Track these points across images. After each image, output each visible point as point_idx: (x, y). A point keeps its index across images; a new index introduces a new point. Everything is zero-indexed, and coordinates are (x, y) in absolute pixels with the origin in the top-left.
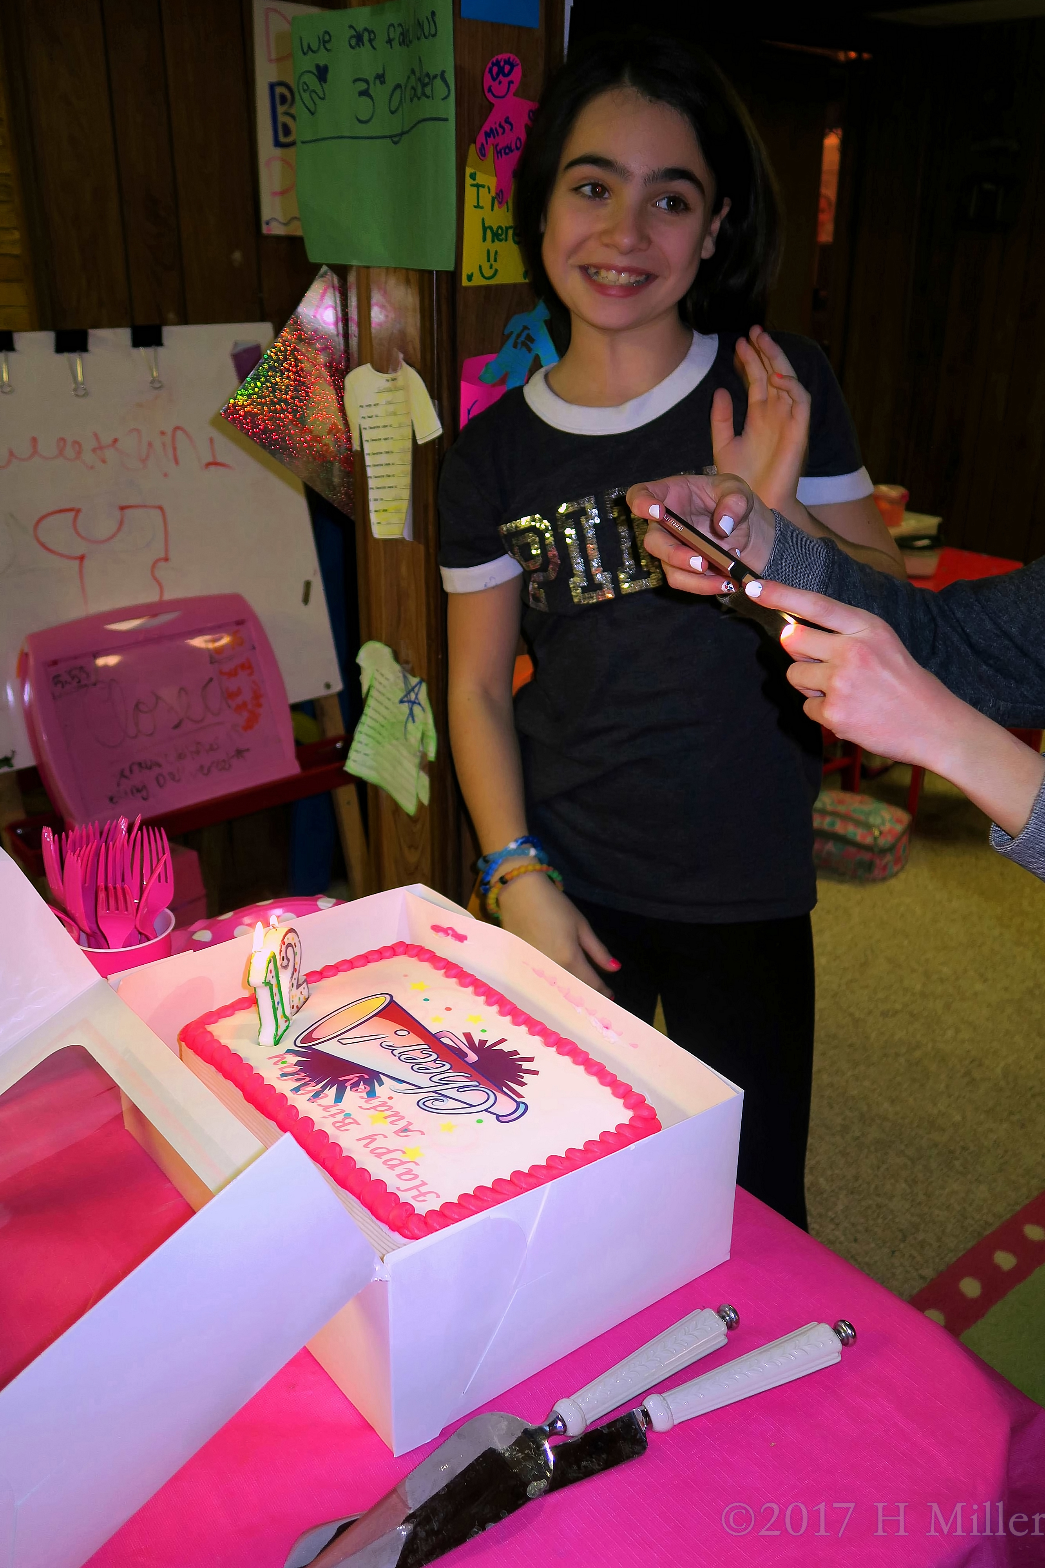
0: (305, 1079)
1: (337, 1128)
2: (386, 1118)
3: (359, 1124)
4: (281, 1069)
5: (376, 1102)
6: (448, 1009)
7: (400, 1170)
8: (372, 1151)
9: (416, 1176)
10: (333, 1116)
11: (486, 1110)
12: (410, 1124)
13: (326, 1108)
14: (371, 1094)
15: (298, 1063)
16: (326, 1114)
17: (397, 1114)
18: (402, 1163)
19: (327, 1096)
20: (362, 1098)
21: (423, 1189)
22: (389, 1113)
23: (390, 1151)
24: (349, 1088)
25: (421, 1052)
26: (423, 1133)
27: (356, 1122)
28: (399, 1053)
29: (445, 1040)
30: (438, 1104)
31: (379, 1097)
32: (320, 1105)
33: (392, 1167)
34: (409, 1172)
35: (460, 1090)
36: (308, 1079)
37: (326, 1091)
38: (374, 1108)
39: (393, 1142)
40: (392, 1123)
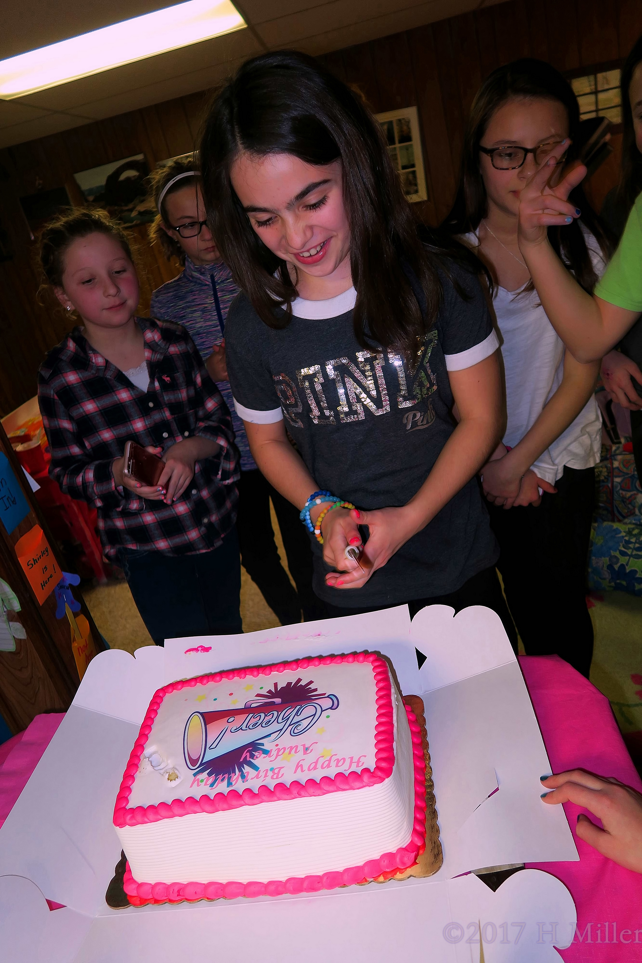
0: (225, 777)
1: (277, 778)
2: (290, 753)
3: (283, 767)
4: (206, 784)
5: (274, 753)
6: (231, 694)
7: (333, 764)
8: (309, 769)
9: (344, 759)
10: (266, 776)
11: (322, 711)
12: (304, 745)
13: (257, 777)
14: (266, 752)
15: (209, 774)
16: (262, 778)
17: (291, 748)
18: (330, 760)
19: (248, 773)
20: (264, 757)
21: (355, 760)
22: (287, 751)
23: (316, 763)
24: (251, 760)
25: (254, 718)
26: (316, 743)
27: (281, 768)
28: (246, 727)
29: (253, 706)
30: (300, 728)
31: (271, 750)
32: (252, 779)
33: (329, 766)
34: (338, 761)
35: (298, 714)
36: (226, 775)
37: (244, 771)
38: (277, 755)
39: (310, 758)
40: (296, 752)
